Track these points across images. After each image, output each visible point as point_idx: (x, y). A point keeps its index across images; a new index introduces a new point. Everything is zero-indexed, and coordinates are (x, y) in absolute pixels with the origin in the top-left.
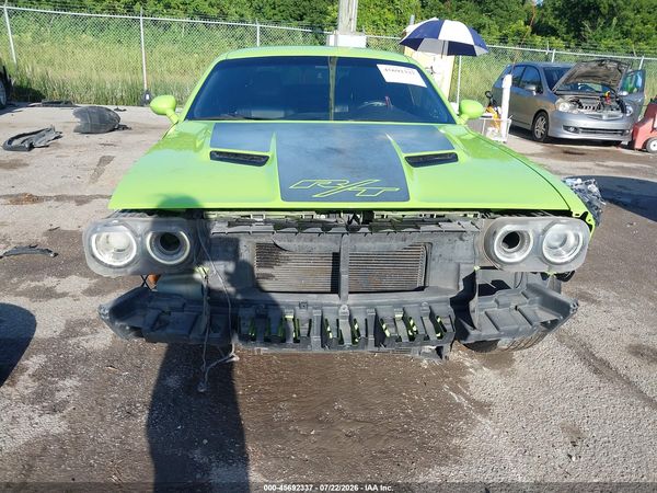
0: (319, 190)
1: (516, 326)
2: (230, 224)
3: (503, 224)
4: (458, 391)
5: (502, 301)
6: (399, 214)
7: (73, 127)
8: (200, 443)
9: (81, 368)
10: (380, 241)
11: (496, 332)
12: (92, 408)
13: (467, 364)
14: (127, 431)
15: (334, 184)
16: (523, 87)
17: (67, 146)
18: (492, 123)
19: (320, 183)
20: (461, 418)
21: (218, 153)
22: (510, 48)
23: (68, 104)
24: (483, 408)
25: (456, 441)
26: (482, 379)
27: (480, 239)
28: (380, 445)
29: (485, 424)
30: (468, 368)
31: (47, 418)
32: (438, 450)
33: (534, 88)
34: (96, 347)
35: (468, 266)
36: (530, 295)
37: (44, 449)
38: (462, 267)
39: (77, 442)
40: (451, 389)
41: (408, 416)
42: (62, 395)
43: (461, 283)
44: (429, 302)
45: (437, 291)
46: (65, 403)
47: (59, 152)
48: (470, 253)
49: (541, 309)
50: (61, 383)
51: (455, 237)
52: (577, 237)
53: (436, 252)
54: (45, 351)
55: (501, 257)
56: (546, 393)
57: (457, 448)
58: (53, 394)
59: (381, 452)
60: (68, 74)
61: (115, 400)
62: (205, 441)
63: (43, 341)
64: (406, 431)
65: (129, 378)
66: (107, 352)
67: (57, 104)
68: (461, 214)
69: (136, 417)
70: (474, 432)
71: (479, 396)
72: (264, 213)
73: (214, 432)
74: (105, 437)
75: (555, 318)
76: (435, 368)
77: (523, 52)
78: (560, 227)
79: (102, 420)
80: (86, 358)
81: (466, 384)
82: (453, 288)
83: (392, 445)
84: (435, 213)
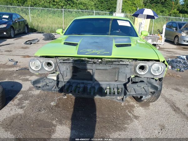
0: (87, 52)
1: (141, 92)
2: (64, 60)
3: (139, 63)
4: (130, 112)
5: (139, 85)
6: (110, 59)
7: (43, 38)
8: (56, 119)
9: (30, 98)
10: (104, 66)
11: (135, 94)
12: (31, 108)
13: (135, 105)
14: (38, 114)
15: (92, 51)
16: (171, 29)
17: (40, 43)
18: (159, 39)
19: (88, 50)
20: (129, 120)
21: (66, 43)
22: (172, 17)
23: (43, 33)
24: (136, 117)
25: (126, 125)
26: (139, 110)
27: (133, 67)
28: (104, 124)
29: (136, 122)
30: (135, 106)
31: (19, 110)
32: (120, 127)
33: (175, 29)
34: (35, 94)
35: (129, 75)
36: (148, 84)
37: (17, 117)
38: (127, 75)
39: (25, 116)
40: (128, 112)
41: (114, 118)
42: (25, 105)
43: (127, 80)
44: (117, 84)
45: (121, 81)
46: (25, 106)
47: (38, 45)
48: (130, 71)
49: (151, 88)
50: (25, 102)
51: (125, 66)
52: (162, 68)
53: (120, 71)
54: (23, 94)
55: (139, 73)
56: (157, 115)
57: (126, 127)
58: (22, 104)
59: (104, 126)
60: (44, 25)
61: (37, 107)
62: (57, 119)
63: (23, 91)
64: (112, 121)
65: (42, 102)
66: (38, 95)
67: (40, 33)
68: (128, 60)
69: (41, 111)
70: (132, 124)
71: (136, 114)
72: (73, 58)
73: (60, 117)
74: (32, 116)
75: (154, 91)
76: (125, 106)
77: (176, 19)
78: (156, 65)
79: (32, 111)
80: (32, 96)
81: (133, 111)
82: (125, 81)
83: (107, 125)
84: (120, 60)
